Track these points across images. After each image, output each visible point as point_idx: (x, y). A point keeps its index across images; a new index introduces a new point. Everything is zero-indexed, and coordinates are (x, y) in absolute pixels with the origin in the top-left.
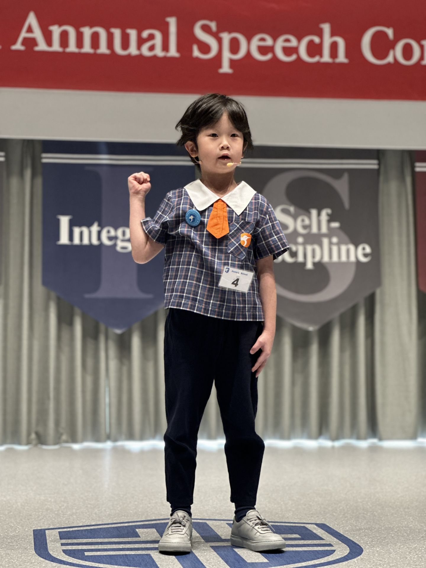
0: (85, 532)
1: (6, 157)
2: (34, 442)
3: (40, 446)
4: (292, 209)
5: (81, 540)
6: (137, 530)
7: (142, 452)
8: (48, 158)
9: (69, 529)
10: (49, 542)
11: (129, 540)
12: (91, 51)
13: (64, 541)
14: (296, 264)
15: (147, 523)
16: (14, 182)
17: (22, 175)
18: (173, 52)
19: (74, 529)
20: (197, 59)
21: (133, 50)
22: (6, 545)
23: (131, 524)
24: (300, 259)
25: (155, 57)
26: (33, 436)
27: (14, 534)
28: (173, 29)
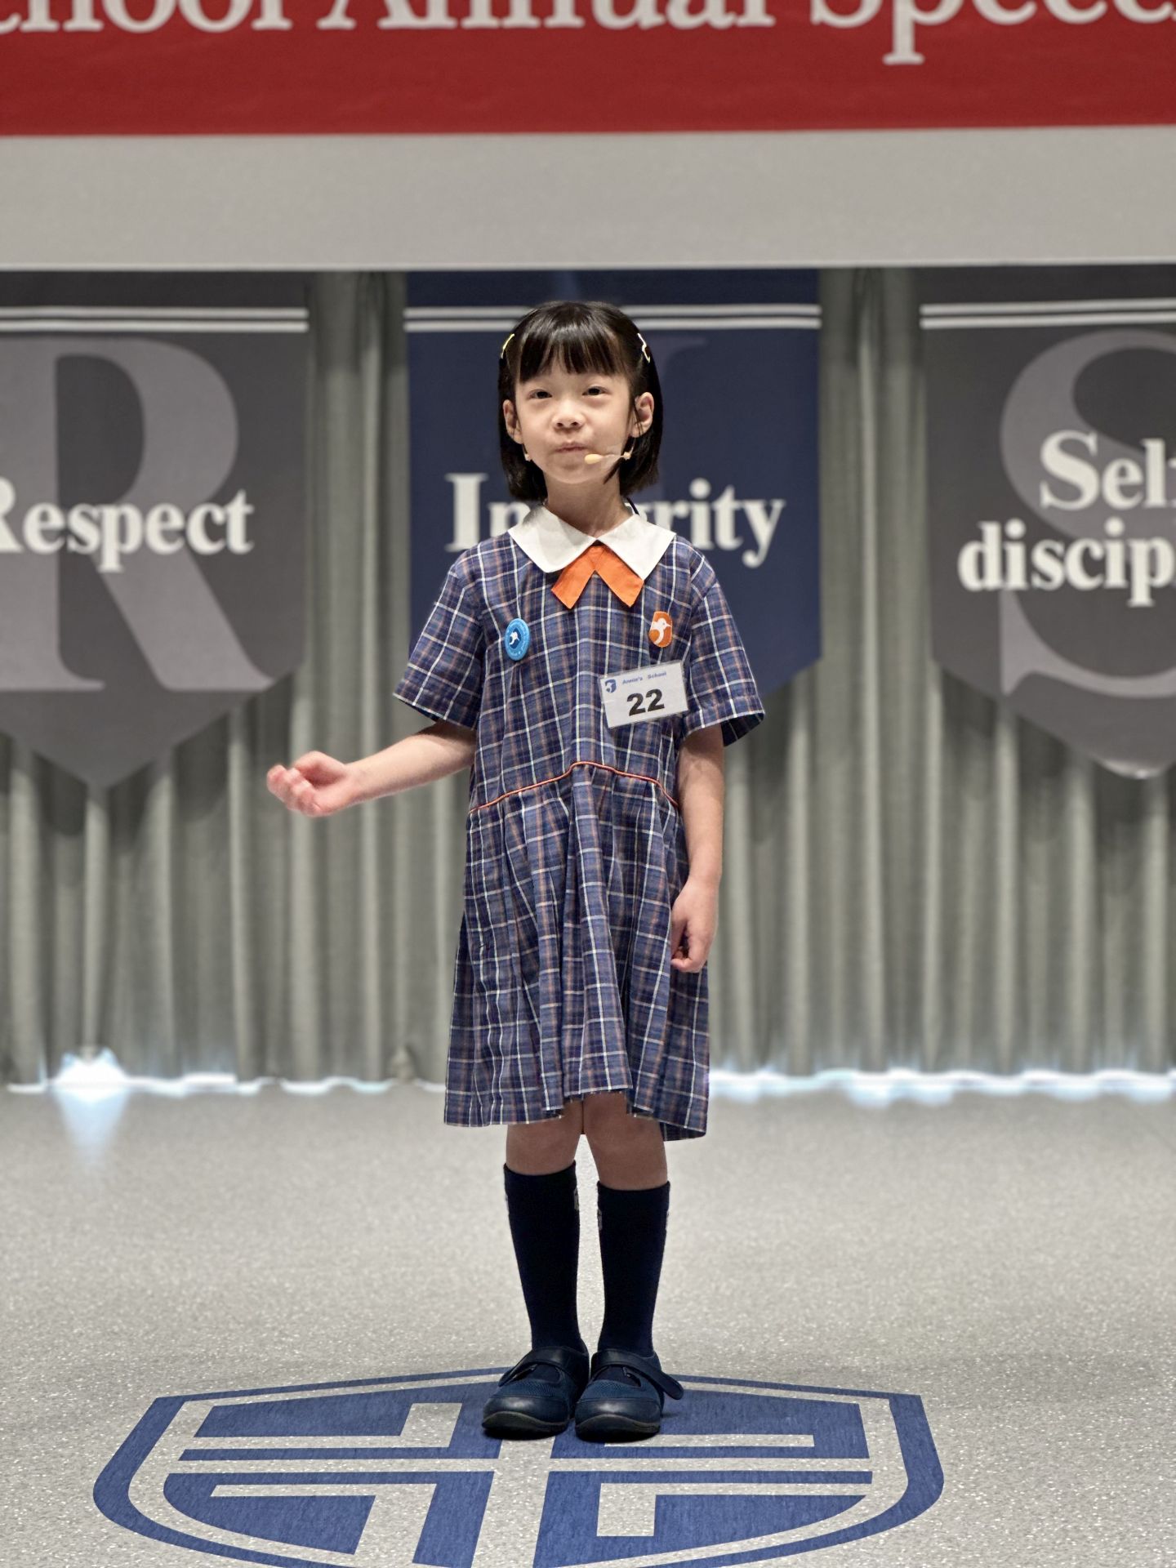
1: (308, 320)
2: (404, 1072)
3: (418, 1083)
4: (1091, 441)
6: (414, 1407)
8: (424, 321)
12: (533, 22)
13: (200, 1443)
14: (1100, 590)
16: (339, 383)
17: (356, 366)
18: (756, 13)
20: (824, 27)
21: (645, 14)
24: (1115, 578)
25: (706, 28)
26: (401, 1057)
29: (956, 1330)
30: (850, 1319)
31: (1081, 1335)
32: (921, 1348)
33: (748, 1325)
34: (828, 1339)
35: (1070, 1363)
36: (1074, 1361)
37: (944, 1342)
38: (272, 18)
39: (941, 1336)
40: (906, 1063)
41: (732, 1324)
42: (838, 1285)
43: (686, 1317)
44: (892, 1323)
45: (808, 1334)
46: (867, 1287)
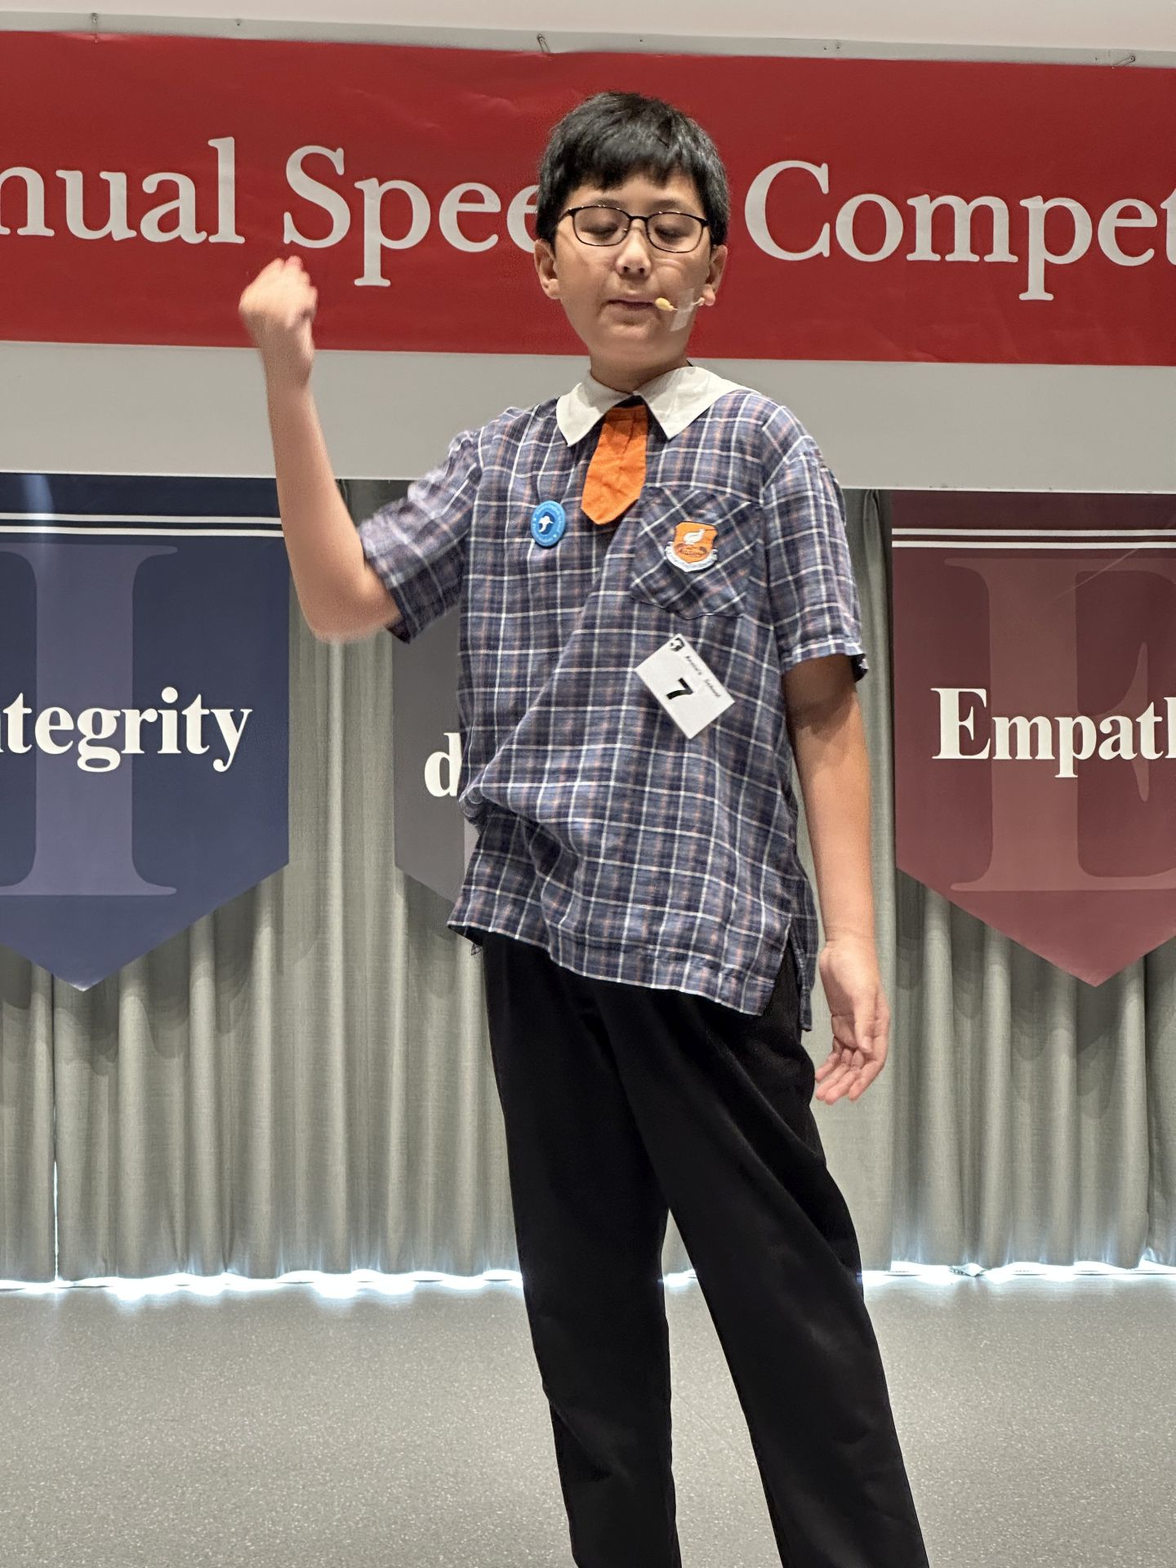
12: (3, 232)
18: (227, 232)
21: (117, 228)
25: (178, 244)
28: (226, 170)
29: (420, 1528)
30: (316, 1521)
31: (540, 1530)
32: (387, 1547)
33: (215, 1530)
34: (295, 1542)
35: (530, 1558)
36: (533, 1556)
37: (409, 1540)
39: (405, 1534)
40: (368, 1264)
41: (198, 1529)
42: (303, 1488)
43: (152, 1523)
44: (357, 1523)
45: (277, 1538)
46: (332, 1488)
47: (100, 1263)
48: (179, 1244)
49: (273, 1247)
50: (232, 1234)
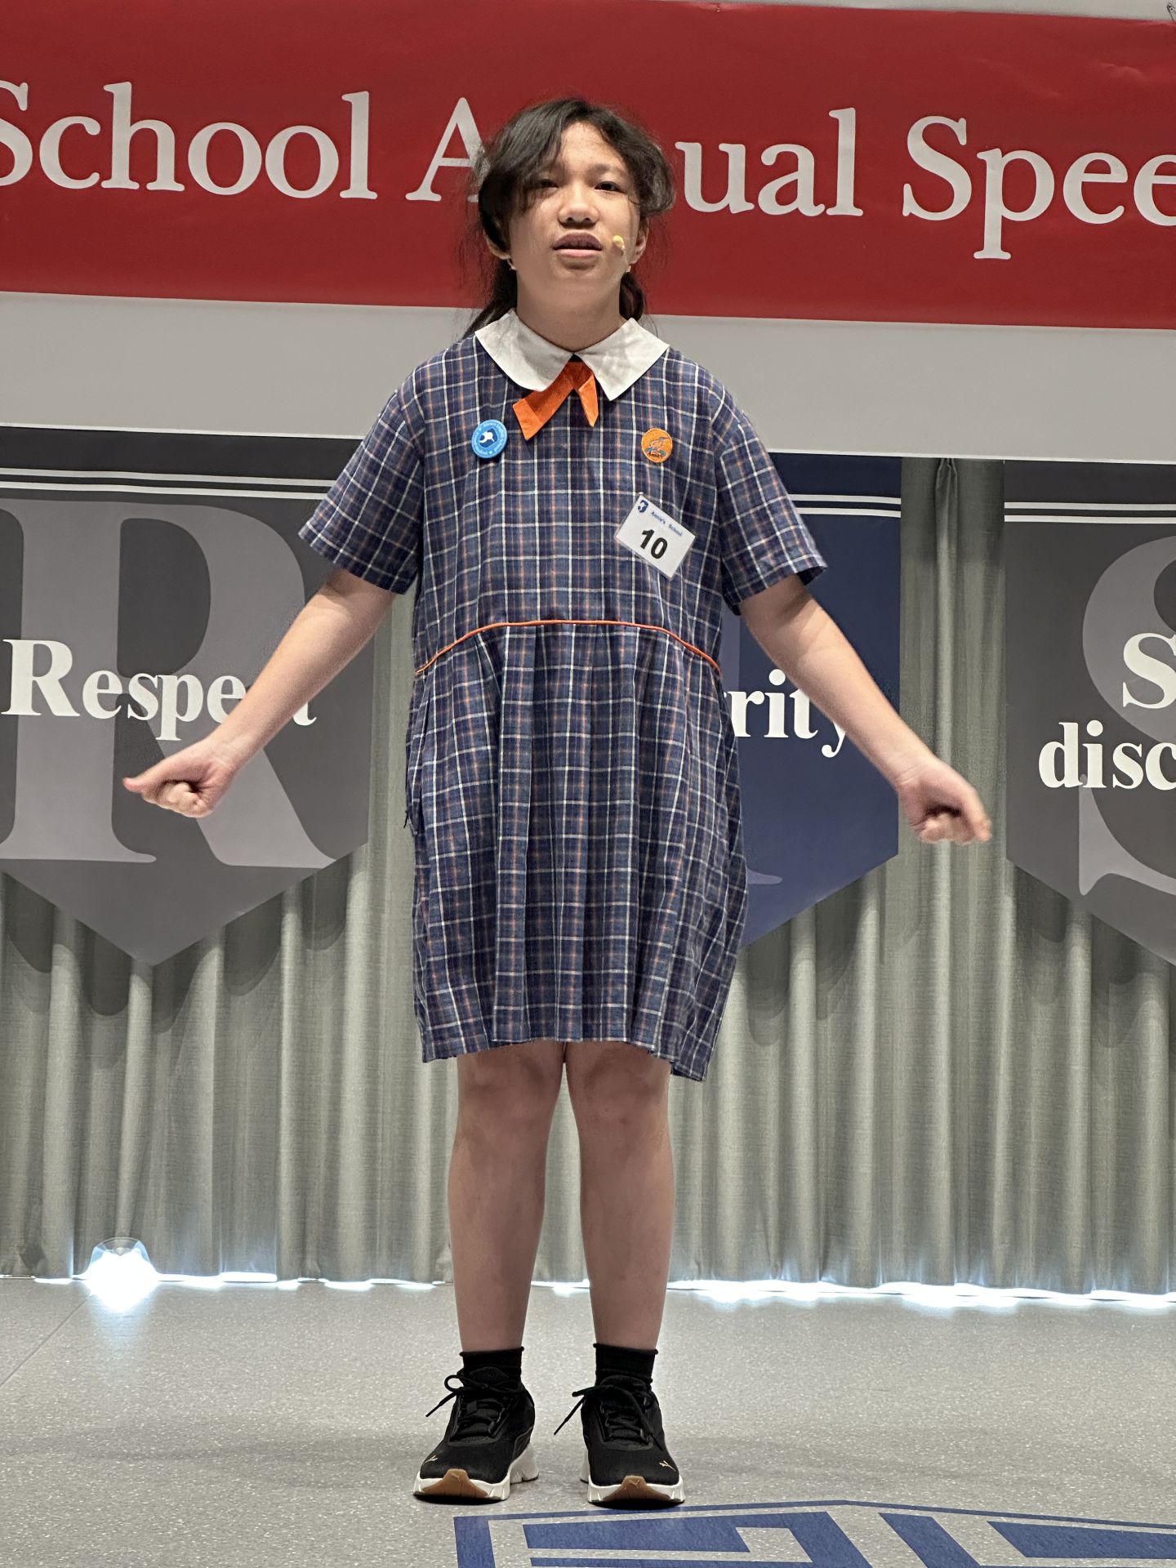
0: (596, 1529)
4: (1172, 642)
5: (586, 1550)
6: (740, 1531)
7: (744, 1310)
9: (551, 1521)
10: (498, 1555)
11: (718, 1556)
13: (540, 1553)
15: (767, 1511)
18: (845, 205)
19: (565, 1520)
20: (913, 222)
21: (735, 200)
22: (383, 1558)
23: (721, 1513)
25: (795, 217)
27: (401, 1529)
28: (847, 141)
38: (359, 188)
47: (693, 1266)
48: (773, 1249)
49: (874, 1254)
50: (827, 1240)
